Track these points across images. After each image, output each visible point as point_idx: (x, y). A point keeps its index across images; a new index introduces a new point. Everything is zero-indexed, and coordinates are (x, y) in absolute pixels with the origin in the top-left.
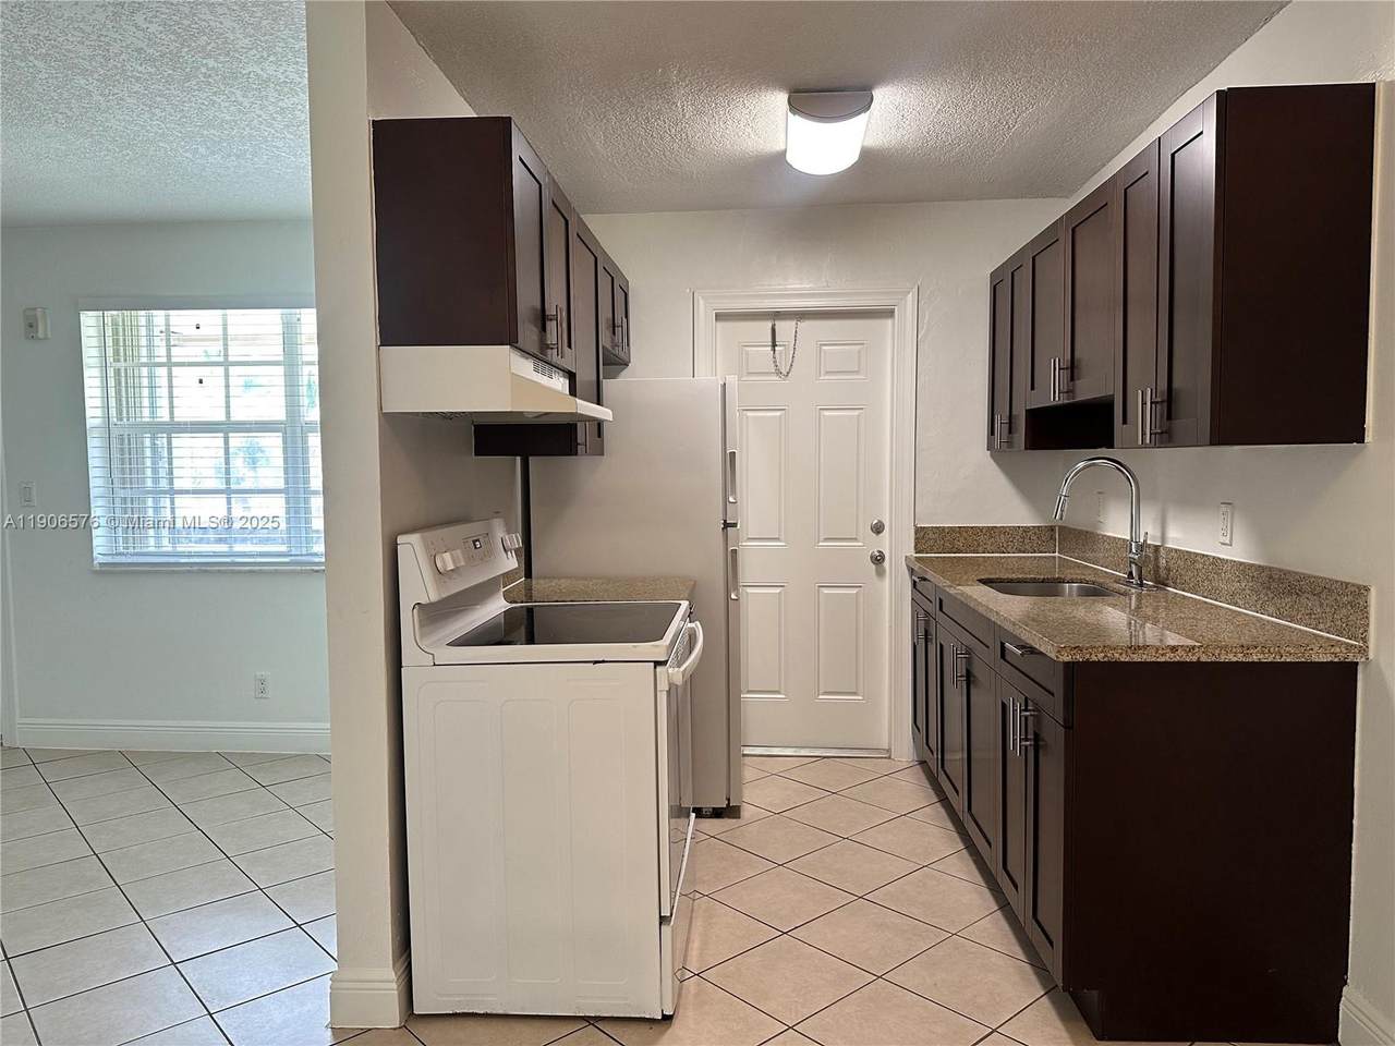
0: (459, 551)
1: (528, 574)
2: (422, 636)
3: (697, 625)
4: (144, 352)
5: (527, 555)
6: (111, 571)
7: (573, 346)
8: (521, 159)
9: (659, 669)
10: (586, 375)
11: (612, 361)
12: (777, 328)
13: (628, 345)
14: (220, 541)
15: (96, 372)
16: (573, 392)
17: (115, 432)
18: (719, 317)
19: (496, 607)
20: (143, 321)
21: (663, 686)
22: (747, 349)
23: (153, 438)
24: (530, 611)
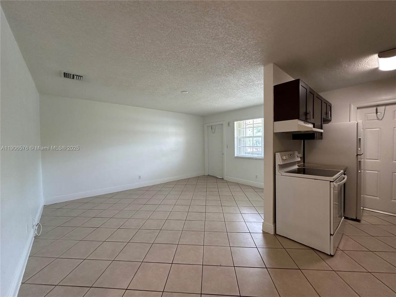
0: (287, 156)
1: (304, 162)
2: (279, 170)
3: (346, 177)
4: (242, 126)
5: (303, 158)
6: (237, 158)
7: (314, 118)
8: (302, 86)
9: (331, 183)
10: (318, 123)
11: (327, 120)
12: (378, 108)
13: (331, 116)
14: (252, 154)
15: (236, 130)
16: (314, 127)
17: (238, 138)
18: (358, 108)
19: (296, 167)
20: (242, 122)
21: (332, 186)
22: (367, 114)
23: (243, 139)
24: (304, 169)
